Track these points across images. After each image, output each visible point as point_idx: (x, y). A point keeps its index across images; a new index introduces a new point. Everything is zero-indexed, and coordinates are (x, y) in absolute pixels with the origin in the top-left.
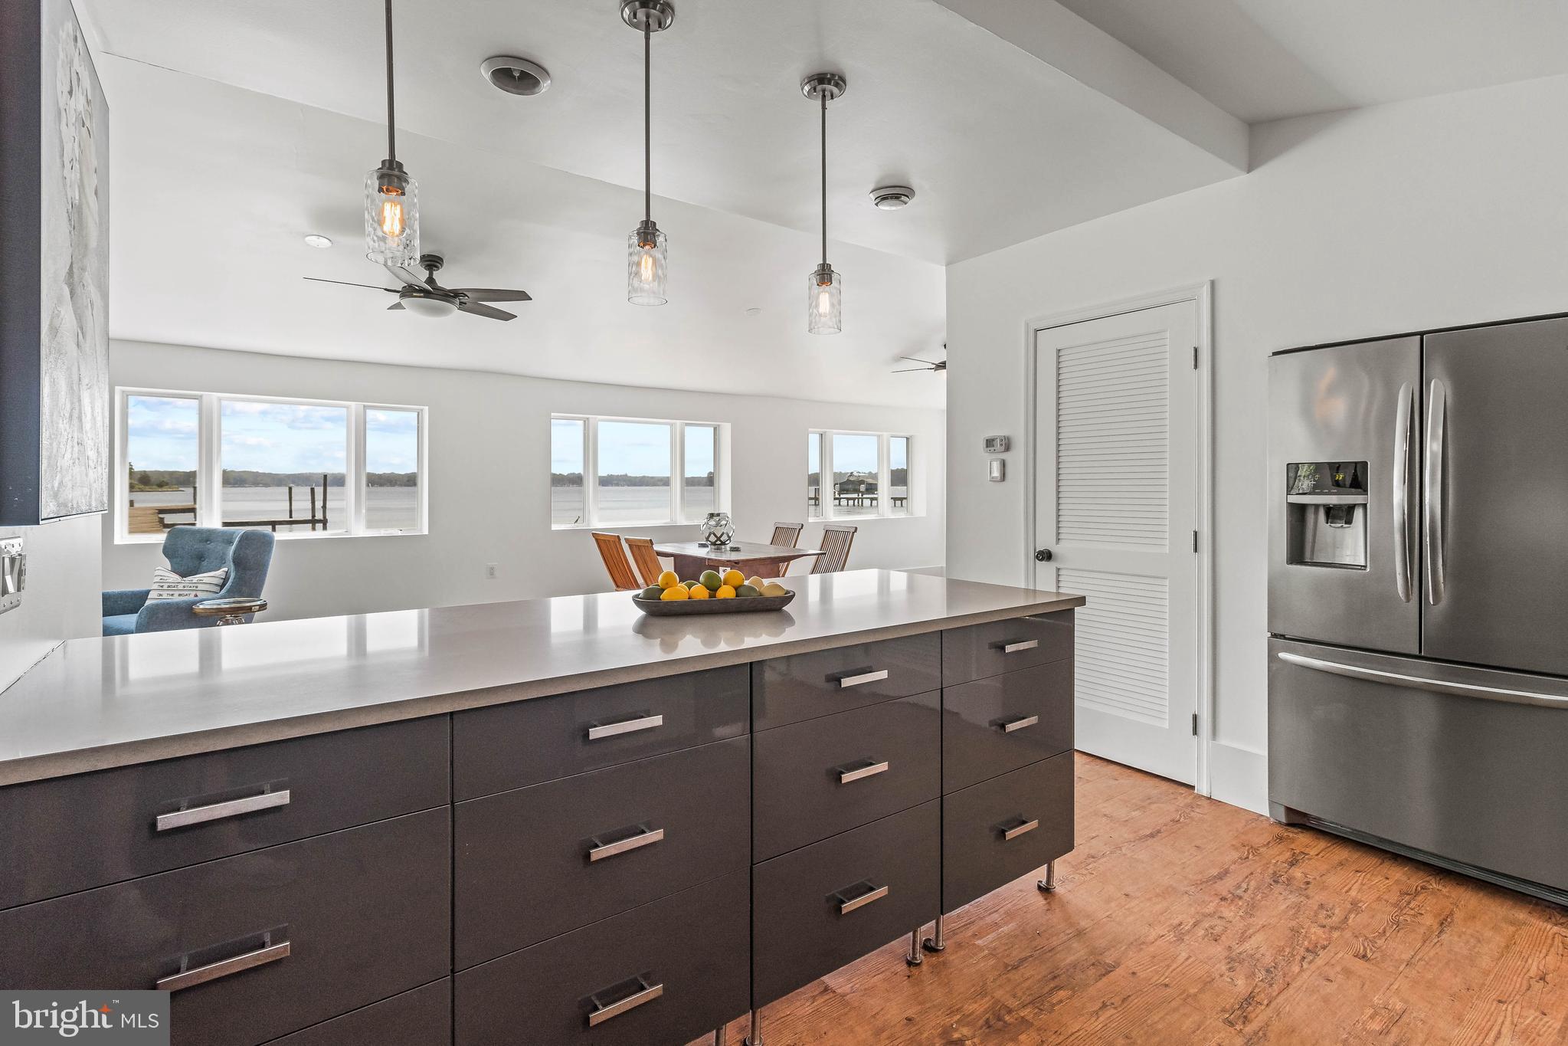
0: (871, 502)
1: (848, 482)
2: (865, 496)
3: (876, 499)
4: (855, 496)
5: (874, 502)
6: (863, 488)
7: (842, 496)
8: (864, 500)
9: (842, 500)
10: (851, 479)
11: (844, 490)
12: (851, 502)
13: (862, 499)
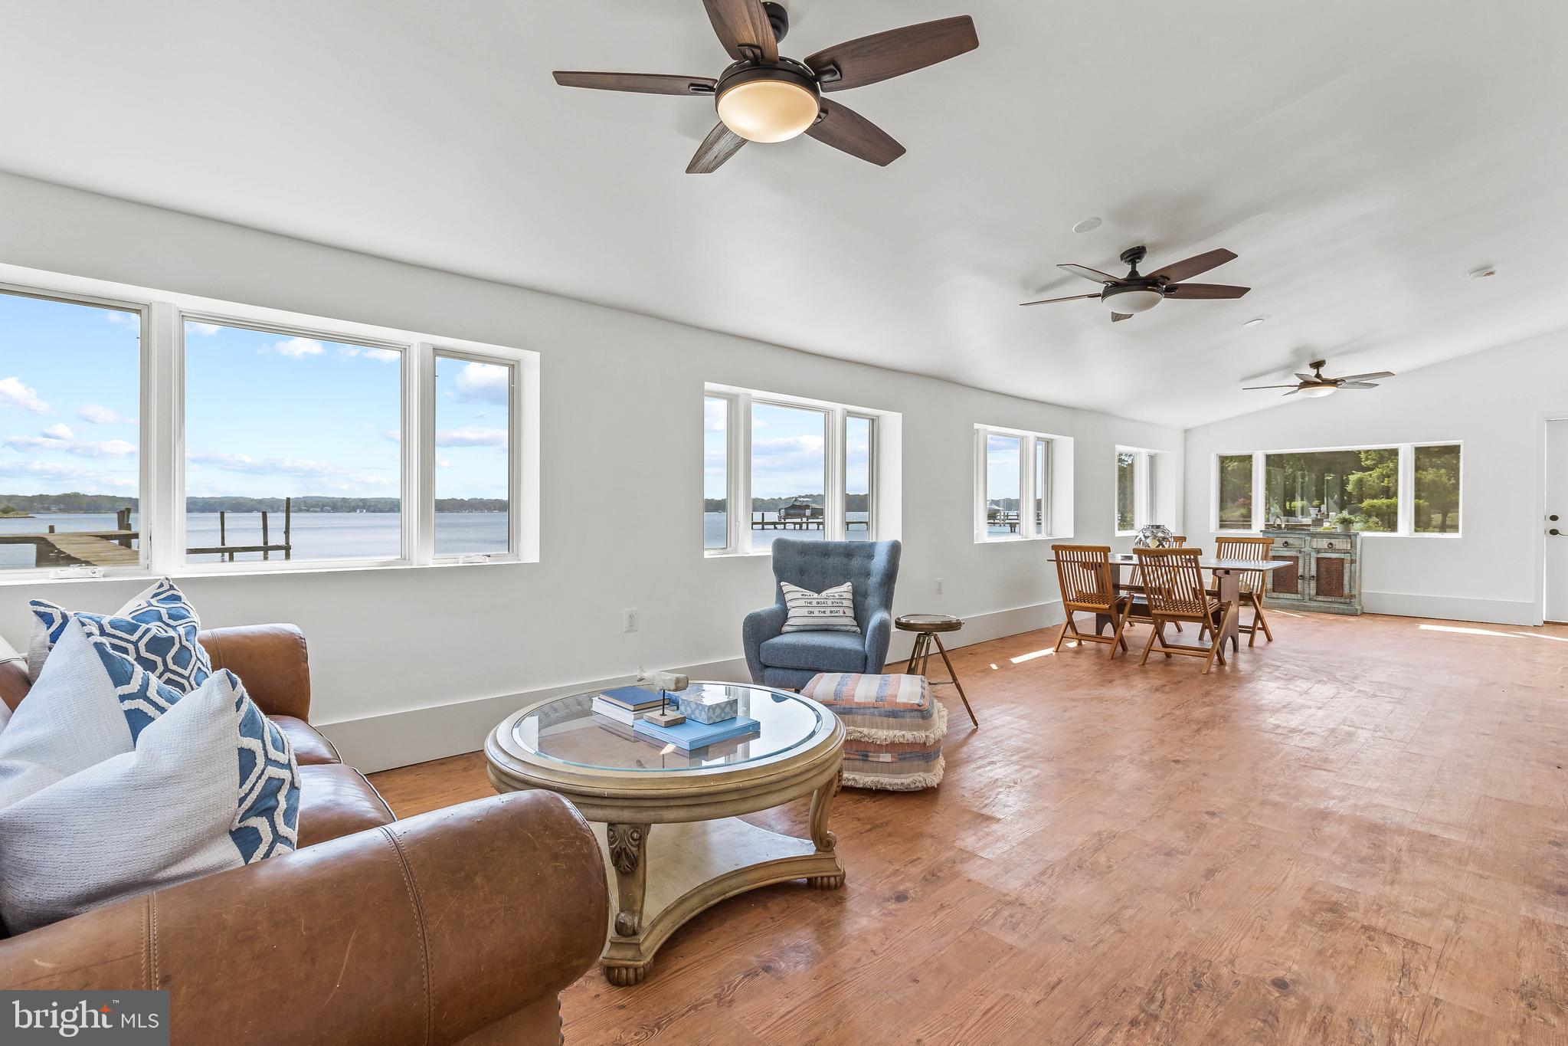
0: (818, 527)
1: (793, 507)
2: (809, 521)
3: (822, 523)
4: (799, 520)
5: (821, 527)
6: (808, 512)
7: (787, 521)
8: (810, 525)
9: (787, 525)
10: (797, 503)
11: (789, 515)
12: (798, 526)
13: (807, 524)
